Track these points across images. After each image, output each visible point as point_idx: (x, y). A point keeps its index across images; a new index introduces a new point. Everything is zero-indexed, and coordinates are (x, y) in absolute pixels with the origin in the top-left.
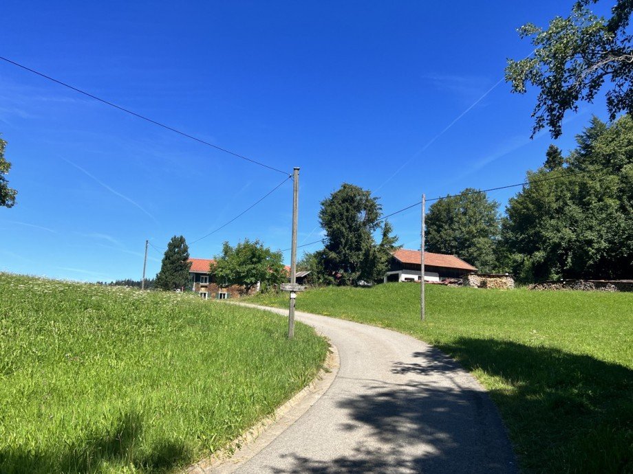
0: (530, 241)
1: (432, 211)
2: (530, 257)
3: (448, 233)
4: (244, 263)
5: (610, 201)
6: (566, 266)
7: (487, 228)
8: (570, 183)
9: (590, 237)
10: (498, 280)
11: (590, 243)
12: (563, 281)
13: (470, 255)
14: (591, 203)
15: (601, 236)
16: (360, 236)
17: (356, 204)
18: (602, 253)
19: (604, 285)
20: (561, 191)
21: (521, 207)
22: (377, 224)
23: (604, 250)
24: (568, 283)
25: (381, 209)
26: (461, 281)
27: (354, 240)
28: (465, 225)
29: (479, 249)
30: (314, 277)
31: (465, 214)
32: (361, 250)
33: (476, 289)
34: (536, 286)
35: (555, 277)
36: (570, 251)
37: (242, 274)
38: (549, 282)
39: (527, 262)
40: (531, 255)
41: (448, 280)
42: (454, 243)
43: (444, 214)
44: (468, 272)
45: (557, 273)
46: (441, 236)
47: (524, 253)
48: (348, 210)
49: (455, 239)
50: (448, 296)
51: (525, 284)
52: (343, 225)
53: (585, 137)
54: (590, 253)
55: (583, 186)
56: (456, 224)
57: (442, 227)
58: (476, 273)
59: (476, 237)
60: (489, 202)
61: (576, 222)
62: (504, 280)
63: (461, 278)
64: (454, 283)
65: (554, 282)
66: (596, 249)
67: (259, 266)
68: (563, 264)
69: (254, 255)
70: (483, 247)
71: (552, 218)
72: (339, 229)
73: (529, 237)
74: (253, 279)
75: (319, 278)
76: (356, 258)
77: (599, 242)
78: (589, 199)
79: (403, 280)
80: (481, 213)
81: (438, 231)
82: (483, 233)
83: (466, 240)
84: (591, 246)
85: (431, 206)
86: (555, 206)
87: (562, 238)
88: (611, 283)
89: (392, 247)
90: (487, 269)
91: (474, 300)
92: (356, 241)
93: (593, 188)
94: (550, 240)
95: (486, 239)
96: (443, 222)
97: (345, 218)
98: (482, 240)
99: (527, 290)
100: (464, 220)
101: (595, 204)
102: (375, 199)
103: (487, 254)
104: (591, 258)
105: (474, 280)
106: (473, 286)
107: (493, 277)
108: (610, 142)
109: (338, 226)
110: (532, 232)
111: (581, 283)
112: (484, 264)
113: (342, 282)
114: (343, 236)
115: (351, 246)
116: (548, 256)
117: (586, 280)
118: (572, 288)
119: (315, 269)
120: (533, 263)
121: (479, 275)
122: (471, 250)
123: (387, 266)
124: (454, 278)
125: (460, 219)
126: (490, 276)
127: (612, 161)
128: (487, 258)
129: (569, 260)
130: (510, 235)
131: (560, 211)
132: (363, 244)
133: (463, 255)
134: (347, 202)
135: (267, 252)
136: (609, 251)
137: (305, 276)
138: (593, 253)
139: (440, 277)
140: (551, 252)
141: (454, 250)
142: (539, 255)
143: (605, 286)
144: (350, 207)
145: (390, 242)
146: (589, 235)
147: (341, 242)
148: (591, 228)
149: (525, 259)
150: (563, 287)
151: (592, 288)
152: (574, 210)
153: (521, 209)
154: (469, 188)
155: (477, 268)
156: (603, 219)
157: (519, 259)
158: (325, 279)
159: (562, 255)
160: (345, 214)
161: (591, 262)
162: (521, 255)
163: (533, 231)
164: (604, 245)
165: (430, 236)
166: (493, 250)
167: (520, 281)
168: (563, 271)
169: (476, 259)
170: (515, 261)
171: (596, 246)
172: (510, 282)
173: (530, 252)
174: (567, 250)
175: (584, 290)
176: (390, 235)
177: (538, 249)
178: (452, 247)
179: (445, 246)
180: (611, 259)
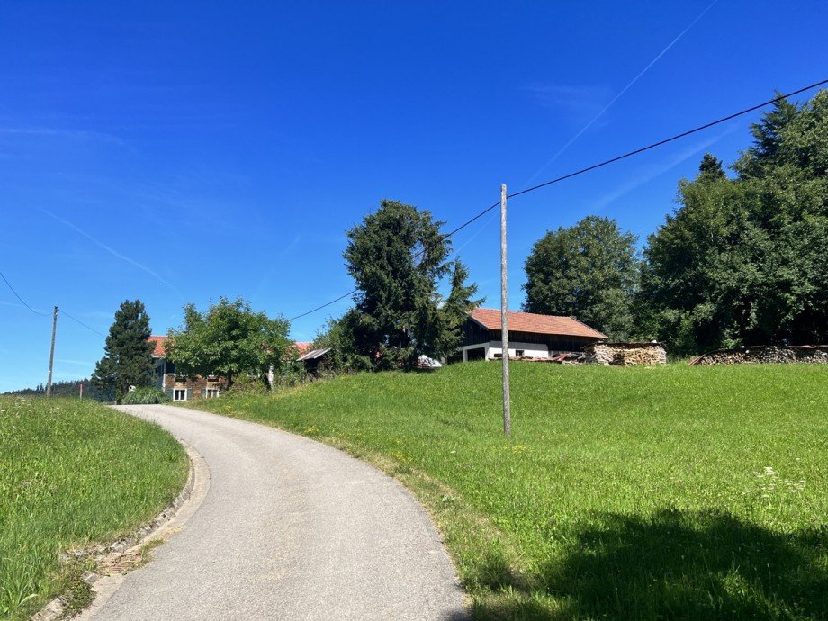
0: (688, 289)
1: (537, 252)
2: (691, 314)
3: (559, 284)
4: (214, 339)
5: (812, 220)
6: (748, 324)
7: (619, 274)
8: (747, 195)
9: (786, 277)
10: (643, 351)
11: (786, 286)
12: (745, 350)
13: (595, 316)
14: (782, 225)
15: (805, 273)
16: (411, 285)
17: (403, 232)
18: (806, 303)
19: (811, 353)
20: (734, 210)
21: (672, 236)
22: (444, 267)
23: (808, 296)
24: (753, 353)
25: (449, 242)
26: (583, 355)
27: (401, 292)
28: (586, 271)
29: (609, 306)
30: (337, 358)
31: (585, 254)
32: (414, 309)
33: (607, 367)
34: (702, 359)
35: (731, 343)
36: (754, 302)
37: (212, 358)
38: (723, 352)
39: (685, 322)
40: (692, 310)
41: (562, 355)
42: (570, 299)
43: (555, 255)
44: (594, 341)
45: (734, 337)
46: (550, 289)
47: (680, 308)
48: (390, 243)
49: (571, 292)
50: (560, 381)
51: (683, 357)
52: (382, 267)
53: (764, 128)
54: (789, 302)
55: (769, 198)
56: (573, 270)
57: (552, 274)
58: (605, 342)
59: (603, 288)
60: (621, 235)
61: (762, 254)
62: (651, 351)
63: (583, 351)
64: (572, 359)
65: (730, 352)
66: (798, 295)
67: (243, 343)
68: (744, 321)
69: (234, 324)
70: (614, 303)
71: (721, 250)
72: (374, 274)
73: (686, 283)
74: (234, 366)
75: (345, 360)
76: (405, 324)
77: (801, 284)
78: (780, 218)
79: (492, 357)
80: (609, 252)
81: (546, 282)
82: (614, 282)
83: (588, 293)
84: (789, 291)
85: (536, 245)
86: (725, 231)
87: (742, 280)
88: (821, 349)
89: (467, 303)
90: (622, 337)
91: (606, 387)
92: (406, 294)
93: (784, 200)
94: (720, 284)
95: (618, 291)
96: (553, 267)
97: (385, 254)
98: (612, 291)
99: (688, 365)
100: (585, 262)
101: (787, 225)
102: (437, 224)
103: (621, 314)
104: (788, 309)
105: (603, 353)
106: (602, 363)
107: (634, 346)
108: (807, 129)
109: (374, 269)
110: (690, 274)
111: (774, 350)
112: (618, 328)
113: (383, 365)
114: (383, 287)
115: (396, 302)
116: (719, 309)
117: (782, 346)
118: (760, 359)
119: (338, 344)
120: (695, 323)
121: (610, 345)
122: (596, 308)
123: (458, 334)
124: (571, 351)
125: (579, 262)
126: (629, 346)
127: (812, 158)
128: (620, 319)
129: (753, 315)
130: (656, 280)
131: (734, 239)
132: (418, 299)
133: (586, 317)
134: (389, 228)
135: (261, 319)
136: (816, 297)
137: (321, 358)
138: (793, 302)
139: (549, 350)
140: (723, 304)
141: (570, 309)
142: (705, 309)
143: (812, 355)
144: (394, 238)
145: (465, 295)
146: (785, 273)
147: (380, 296)
148: (785, 262)
149: (683, 316)
150: (746, 358)
151: (791, 358)
152: (757, 236)
153: (672, 240)
154: (590, 216)
155: (605, 334)
156: (805, 247)
157: (673, 317)
158: (356, 361)
159: (741, 307)
160: (387, 248)
161: (790, 317)
162: (676, 311)
163: (693, 273)
164: (810, 288)
165: (534, 289)
166: (631, 308)
167: (675, 353)
168: (743, 333)
169: (603, 321)
170: (665, 322)
171: (798, 290)
172: (660, 353)
173: (689, 306)
174: (748, 299)
175: (778, 361)
176: (465, 284)
177: (702, 301)
178: (568, 304)
179: (557, 304)
180: (821, 311)
